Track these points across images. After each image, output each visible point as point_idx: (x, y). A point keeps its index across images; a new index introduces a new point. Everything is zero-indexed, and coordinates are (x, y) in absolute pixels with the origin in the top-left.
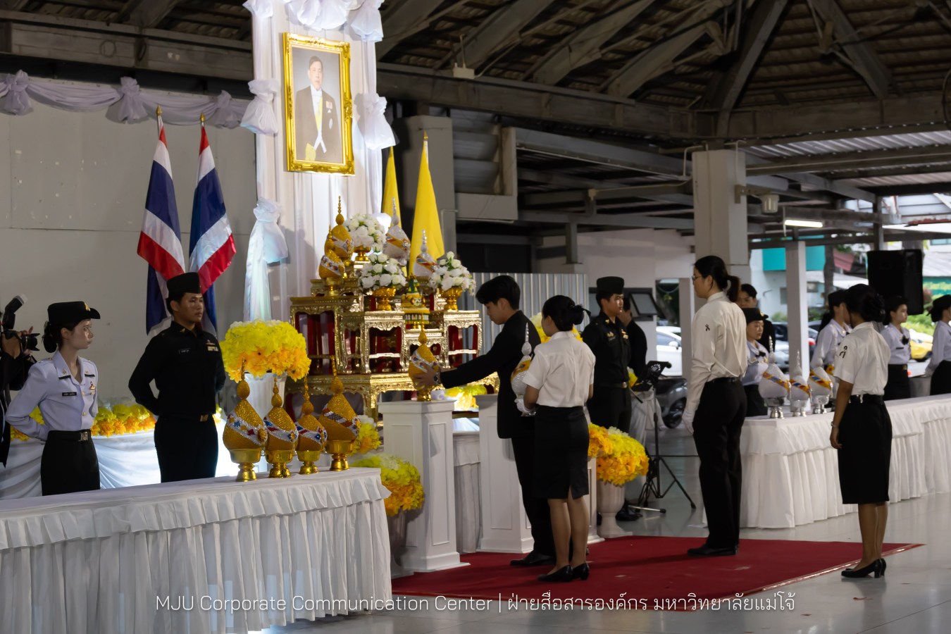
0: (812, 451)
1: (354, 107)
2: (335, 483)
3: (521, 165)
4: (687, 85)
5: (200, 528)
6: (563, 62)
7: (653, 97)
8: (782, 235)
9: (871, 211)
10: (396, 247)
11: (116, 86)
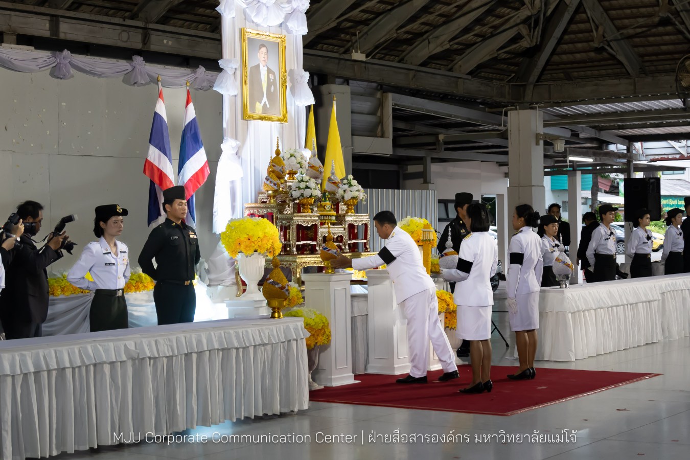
0: (588, 310)
1: (288, 79)
2: (274, 328)
3: (395, 118)
4: (506, 66)
5: (183, 356)
6: (424, 50)
7: (483, 74)
8: (566, 166)
9: (625, 152)
10: (314, 171)
11: (129, 61)
